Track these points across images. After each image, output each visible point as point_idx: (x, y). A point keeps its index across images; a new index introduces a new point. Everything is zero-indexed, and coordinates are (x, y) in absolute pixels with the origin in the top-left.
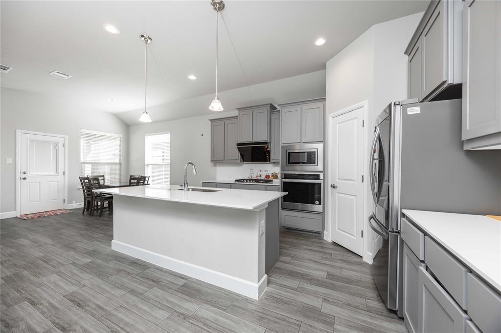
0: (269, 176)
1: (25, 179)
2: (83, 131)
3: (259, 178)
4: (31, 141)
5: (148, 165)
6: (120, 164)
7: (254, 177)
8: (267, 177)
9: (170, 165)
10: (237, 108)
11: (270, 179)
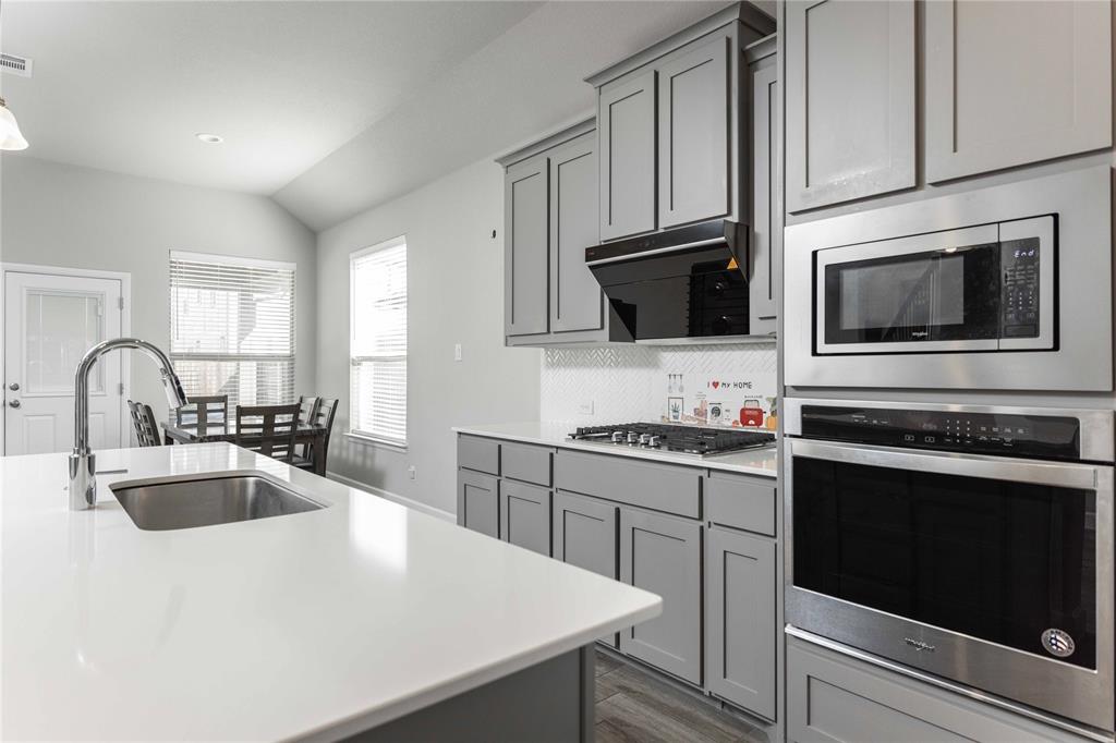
0: (761, 412)
1: (15, 405)
2: (176, 256)
3: (711, 423)
4: (33, 294)
5: (358, 362)
6: (291, 358)
7: (687, 419)
8: (750, 415)
9: (408, 358)
10: (588, 74)
11: (763, 429)
